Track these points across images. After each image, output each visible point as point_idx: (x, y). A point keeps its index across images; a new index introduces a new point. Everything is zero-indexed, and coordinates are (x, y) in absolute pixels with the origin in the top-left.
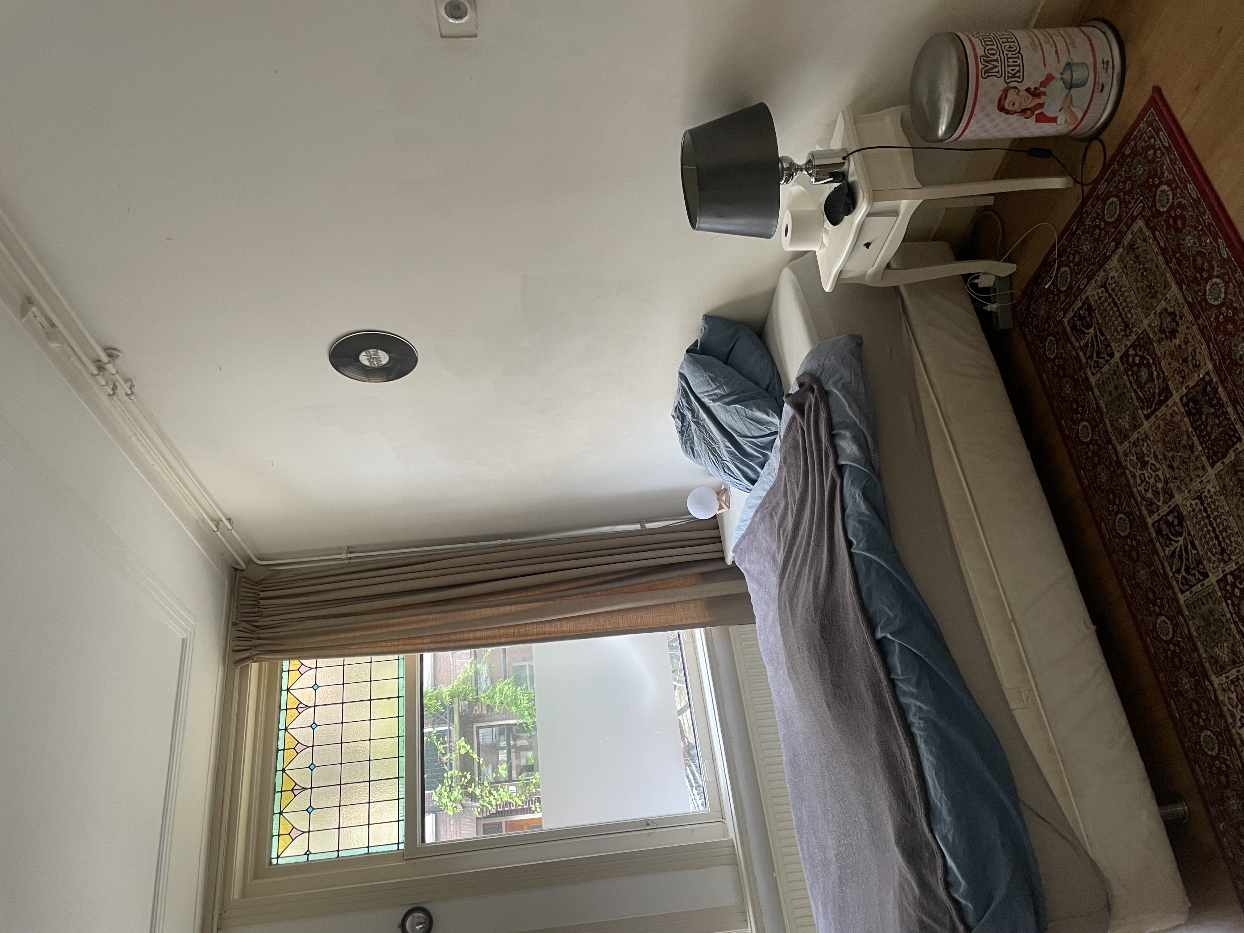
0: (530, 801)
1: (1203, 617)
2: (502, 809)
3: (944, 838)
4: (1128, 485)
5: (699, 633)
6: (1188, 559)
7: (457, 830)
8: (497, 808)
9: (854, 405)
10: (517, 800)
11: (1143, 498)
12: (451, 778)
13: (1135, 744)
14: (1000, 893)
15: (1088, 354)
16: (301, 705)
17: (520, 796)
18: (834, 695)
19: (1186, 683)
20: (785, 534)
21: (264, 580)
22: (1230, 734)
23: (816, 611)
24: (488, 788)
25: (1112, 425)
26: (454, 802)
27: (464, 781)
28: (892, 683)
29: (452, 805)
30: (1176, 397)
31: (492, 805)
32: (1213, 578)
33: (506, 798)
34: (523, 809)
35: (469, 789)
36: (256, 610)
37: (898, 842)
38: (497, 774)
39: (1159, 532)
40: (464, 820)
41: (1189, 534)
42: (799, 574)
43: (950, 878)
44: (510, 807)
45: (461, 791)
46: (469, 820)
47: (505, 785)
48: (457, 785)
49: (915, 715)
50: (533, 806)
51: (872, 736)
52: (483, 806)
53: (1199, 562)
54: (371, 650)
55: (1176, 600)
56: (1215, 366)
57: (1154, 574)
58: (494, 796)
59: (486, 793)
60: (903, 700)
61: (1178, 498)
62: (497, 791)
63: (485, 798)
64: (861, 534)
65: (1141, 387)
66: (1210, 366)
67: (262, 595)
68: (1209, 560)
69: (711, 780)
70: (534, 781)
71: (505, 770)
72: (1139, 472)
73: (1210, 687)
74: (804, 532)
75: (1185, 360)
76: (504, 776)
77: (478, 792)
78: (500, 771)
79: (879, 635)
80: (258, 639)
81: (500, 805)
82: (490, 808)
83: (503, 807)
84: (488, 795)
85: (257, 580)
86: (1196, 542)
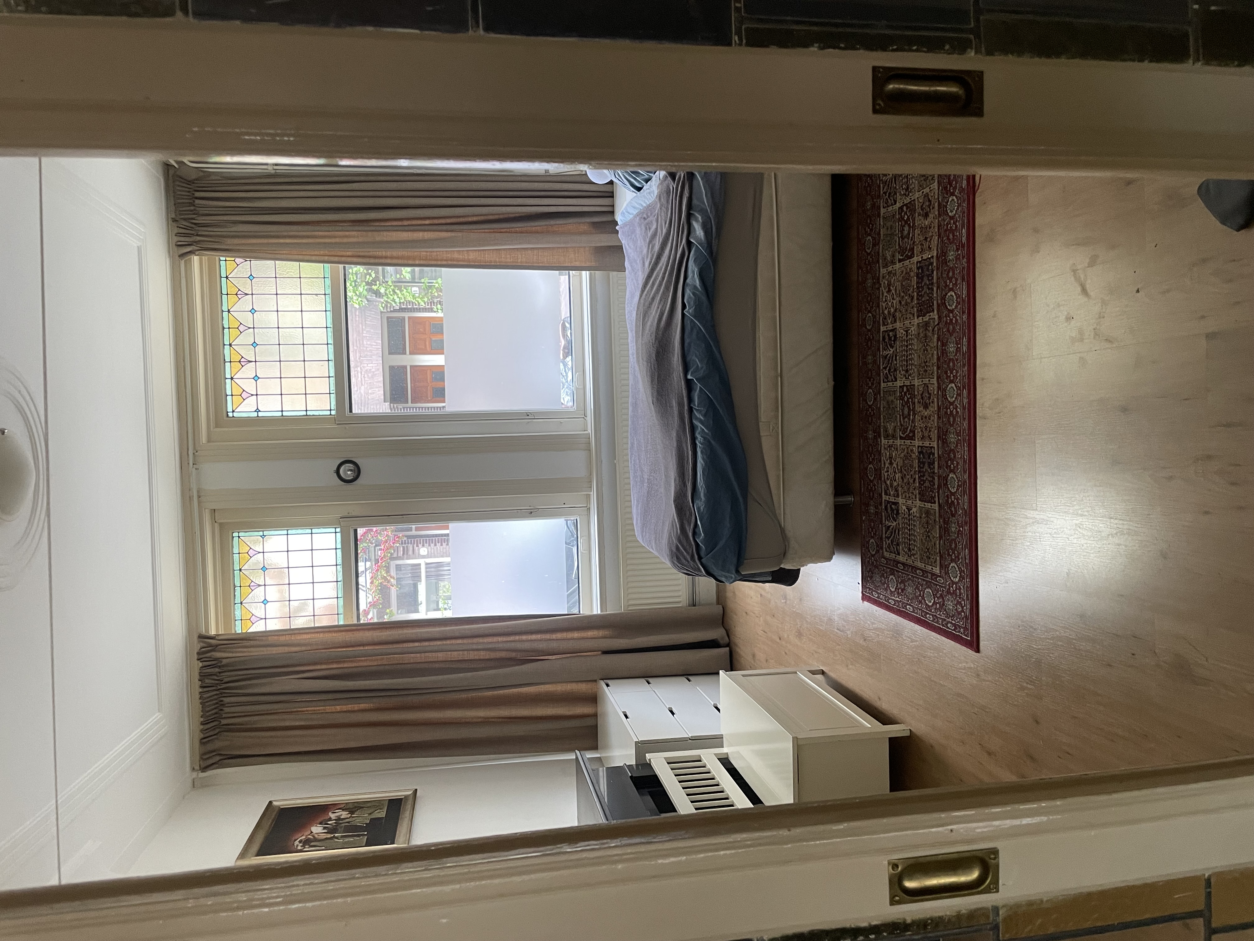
0: (432, 303)
1: (888, 402)
2: (405, 307)
3: (699, 509)
4: (879, 297)
5: (585, 274)
6: (891, 364)
7: (362, 321)
8: (400, 305)
9: (709, 195)
10: (420, 301)
11: (883, 313)
12: (356, 274)
13: (833, 461)
14: (721, 544)
15: (885, 190)
16: (239, 292)
17: (423, 298)
18: (657, 399)
19: (871, 435)
20: (652, 252)
21: (197, 179)
22: (881, 472)
23: (656, 339)
24: (392, 287)
25: (882, 251)
26: (359, 296)
27: (369, 279)
28: (691, 410)
29: (357, 299)
30: (915, 259)
31: (395, 303)
32: (899, 383)
33: (409, 298)
34: (426, 309)
35: (373, 287)
36: (192, 208)
37: (675, 501)
38: (400, 276)
39: (884, 338)
40: (369, 312)
41: (896, 350)
42: (653, 299)
43: (697, 530)
44: (413, 305)
45: (366, 287)
46: (373, 313)
47: (409, 286)
48: (362, 282)
49: (699, 433)
50: (435, 307)
51: (674, 434)
52: (387, 301)
53: (895, 370)
54: (301, 257)
55: (880, 383)
56: (937, 254)
57: (875, 362)
58: (397, 295)
59: (390, 292)
60: (694, 421)
61: (898, 325)
62: (401, 291)
63: (389, 296)
64: (692, 302)
65: (903, 238)
66: (935, 254)
67: (197, 194)
68: (900, 371)
69: (580, 387)
70: (437, 285)
71: (409, 272)
72: (885, 294)
73: (879, 443)
74: (663, 264)
75: (926, 239)
76: (407, 278)
77: (382, 290)
78: (403, 273)
79: (689, 377)
80: (197, 235)
81: (403, 303)
82: (394, 305)
83: (406, 305)
84: (392, 293)
85: (190, 179)
86: (898, 357)
